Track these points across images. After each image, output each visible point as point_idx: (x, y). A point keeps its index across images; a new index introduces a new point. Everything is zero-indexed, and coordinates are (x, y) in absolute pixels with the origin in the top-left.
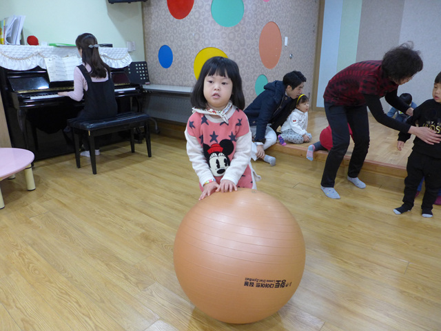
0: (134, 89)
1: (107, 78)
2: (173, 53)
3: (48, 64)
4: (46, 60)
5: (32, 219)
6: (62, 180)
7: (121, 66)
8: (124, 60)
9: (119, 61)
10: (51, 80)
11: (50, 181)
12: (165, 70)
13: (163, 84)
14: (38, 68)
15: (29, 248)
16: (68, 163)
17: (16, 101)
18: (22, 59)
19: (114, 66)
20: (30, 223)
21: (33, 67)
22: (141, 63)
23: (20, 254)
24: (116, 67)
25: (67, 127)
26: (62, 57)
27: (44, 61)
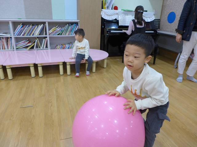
0: (153, 32)
1: (143, 26)
2: (176, 16)
3: (120, 18)
4: (119, 16)
5: (104, 79)
6: (116, 66)
7: (149, 21)
8: (151, 18)
9: (149, 18)
10: (120, 25)
11: (111, 66)
12: (170, 24)
13: (167, 31)
14: (116, 19)
15: (103, 90)
16: (118, 60)
17: (105, 32)
18: (111, 15)
19: (146, 21)
20: (104, 80)
21: (114, 19)
22: (157, 20)
23: (100, 91)
24: (147, 21)
25: (122, 45)
26: (126, 15)
27: (118, 17)
